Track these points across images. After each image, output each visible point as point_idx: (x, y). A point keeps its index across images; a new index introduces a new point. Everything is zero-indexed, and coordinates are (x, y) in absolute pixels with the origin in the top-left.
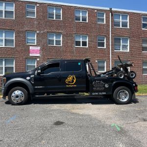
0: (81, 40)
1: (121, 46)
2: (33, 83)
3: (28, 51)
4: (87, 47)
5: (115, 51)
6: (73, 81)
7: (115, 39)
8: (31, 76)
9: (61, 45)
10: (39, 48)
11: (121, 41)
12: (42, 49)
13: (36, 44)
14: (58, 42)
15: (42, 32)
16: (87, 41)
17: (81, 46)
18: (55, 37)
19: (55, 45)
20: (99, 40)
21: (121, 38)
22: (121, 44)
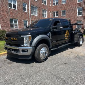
0: (12, 3)
2: (51, 38)
21: (34, 7)
22: (34, 11)
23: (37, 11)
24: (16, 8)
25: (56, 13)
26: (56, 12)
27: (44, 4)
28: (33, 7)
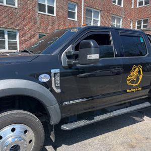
0: (46, 4)
4: (55, 15)
6: (138, 78)
7: (87, 10)
8: (53, 71)
17: (47, 13)
19: (5, 4)
20: (69, 8)
21: (93, 10)
22: (93, 18)
23: (99, 19)
24: (53, 14)
25: (142, 23)
26: (143, 20)
27: (116, 4)
28: (92, 12)
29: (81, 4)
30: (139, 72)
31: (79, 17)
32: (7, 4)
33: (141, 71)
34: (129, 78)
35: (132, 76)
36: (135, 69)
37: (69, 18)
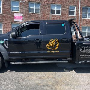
0: (56, 9)
1: (88, 15)
2: (7, 47)
3: (13, 17)
4: (61, 14)
5: (83, 18)
7: (83, 8)
8: (5, 40)
9: (40, 13)
10: (22, 15)
11: (88, 10)
12: (24, 16)
13: (19, 12)
14: (37, 10)
15: (24, 1)
16: (61, 10)
17: (56, 14)
18: (35, 6)
19: (35, 13)
20: (70, 9)
22: (88, 13)
29: (79, 6)
30: (56, 42)
31: (77, 13)
32: (35, 12)
33: (58, 42)
34: (48, 45)
35: (50, 44)
36: (52, 41)
37: (70, 15)
